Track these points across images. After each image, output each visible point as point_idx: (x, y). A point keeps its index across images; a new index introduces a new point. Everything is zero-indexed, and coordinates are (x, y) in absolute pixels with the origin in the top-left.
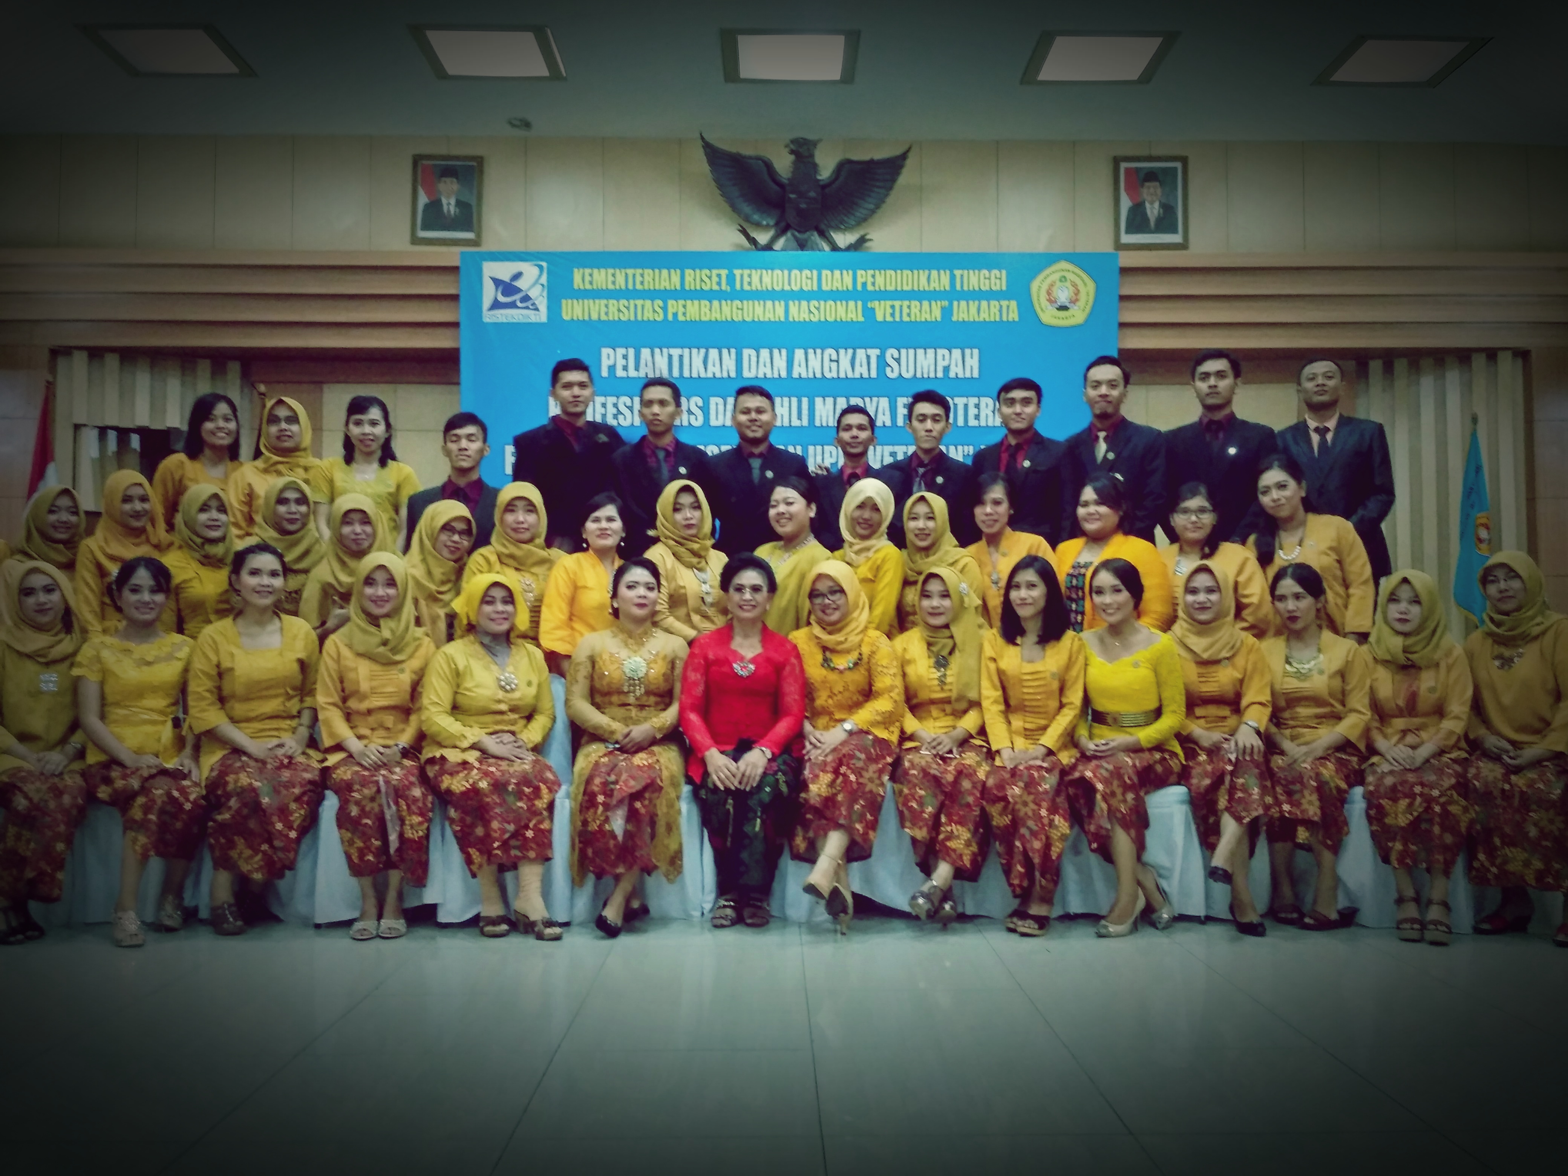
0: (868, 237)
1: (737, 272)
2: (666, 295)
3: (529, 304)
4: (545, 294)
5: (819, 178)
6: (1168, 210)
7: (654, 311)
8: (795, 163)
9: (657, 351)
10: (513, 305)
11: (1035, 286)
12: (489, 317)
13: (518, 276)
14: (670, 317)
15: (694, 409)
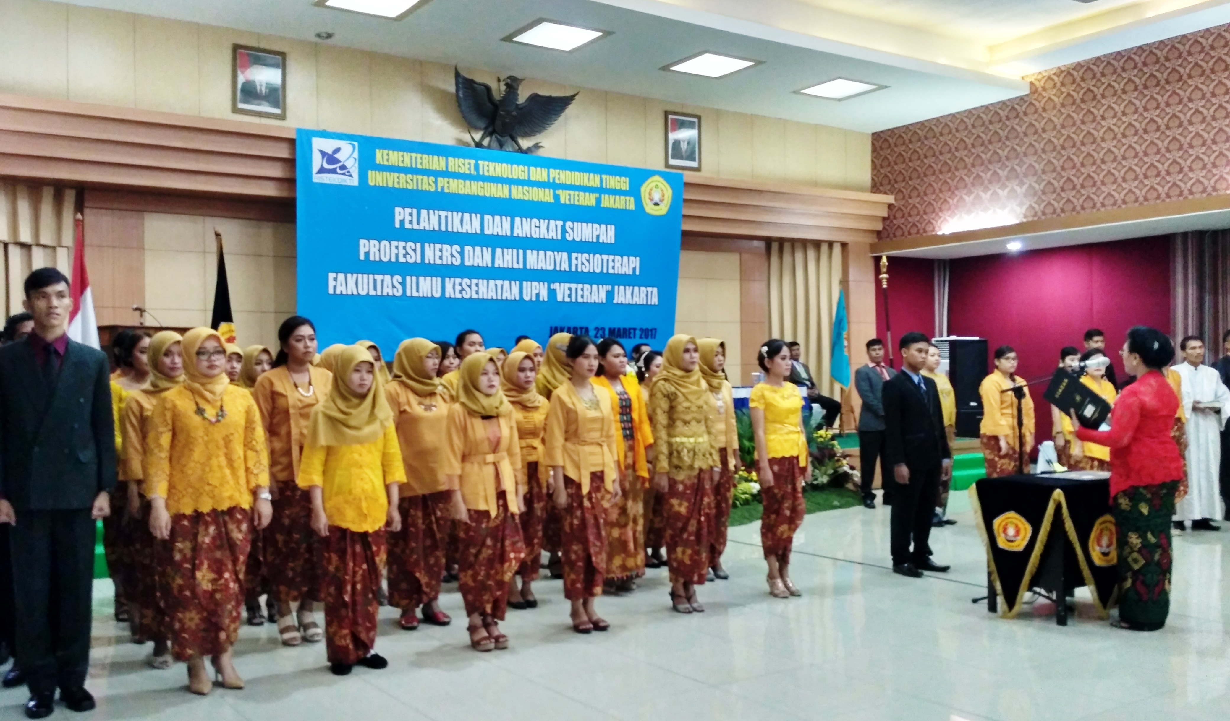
0: (540, 144)
1: (480, 163)
2: (436, 174)
3: (345, 171)
4: (357, 165)
5: (518, 102)
7: (429, 184)
8: (505, 91)
9: (431, 212)
10: (333, 171)
11: (643, 189)
12: (317, 178)
13: (337, 150)
14: (439, 190)
15: (455, 254)
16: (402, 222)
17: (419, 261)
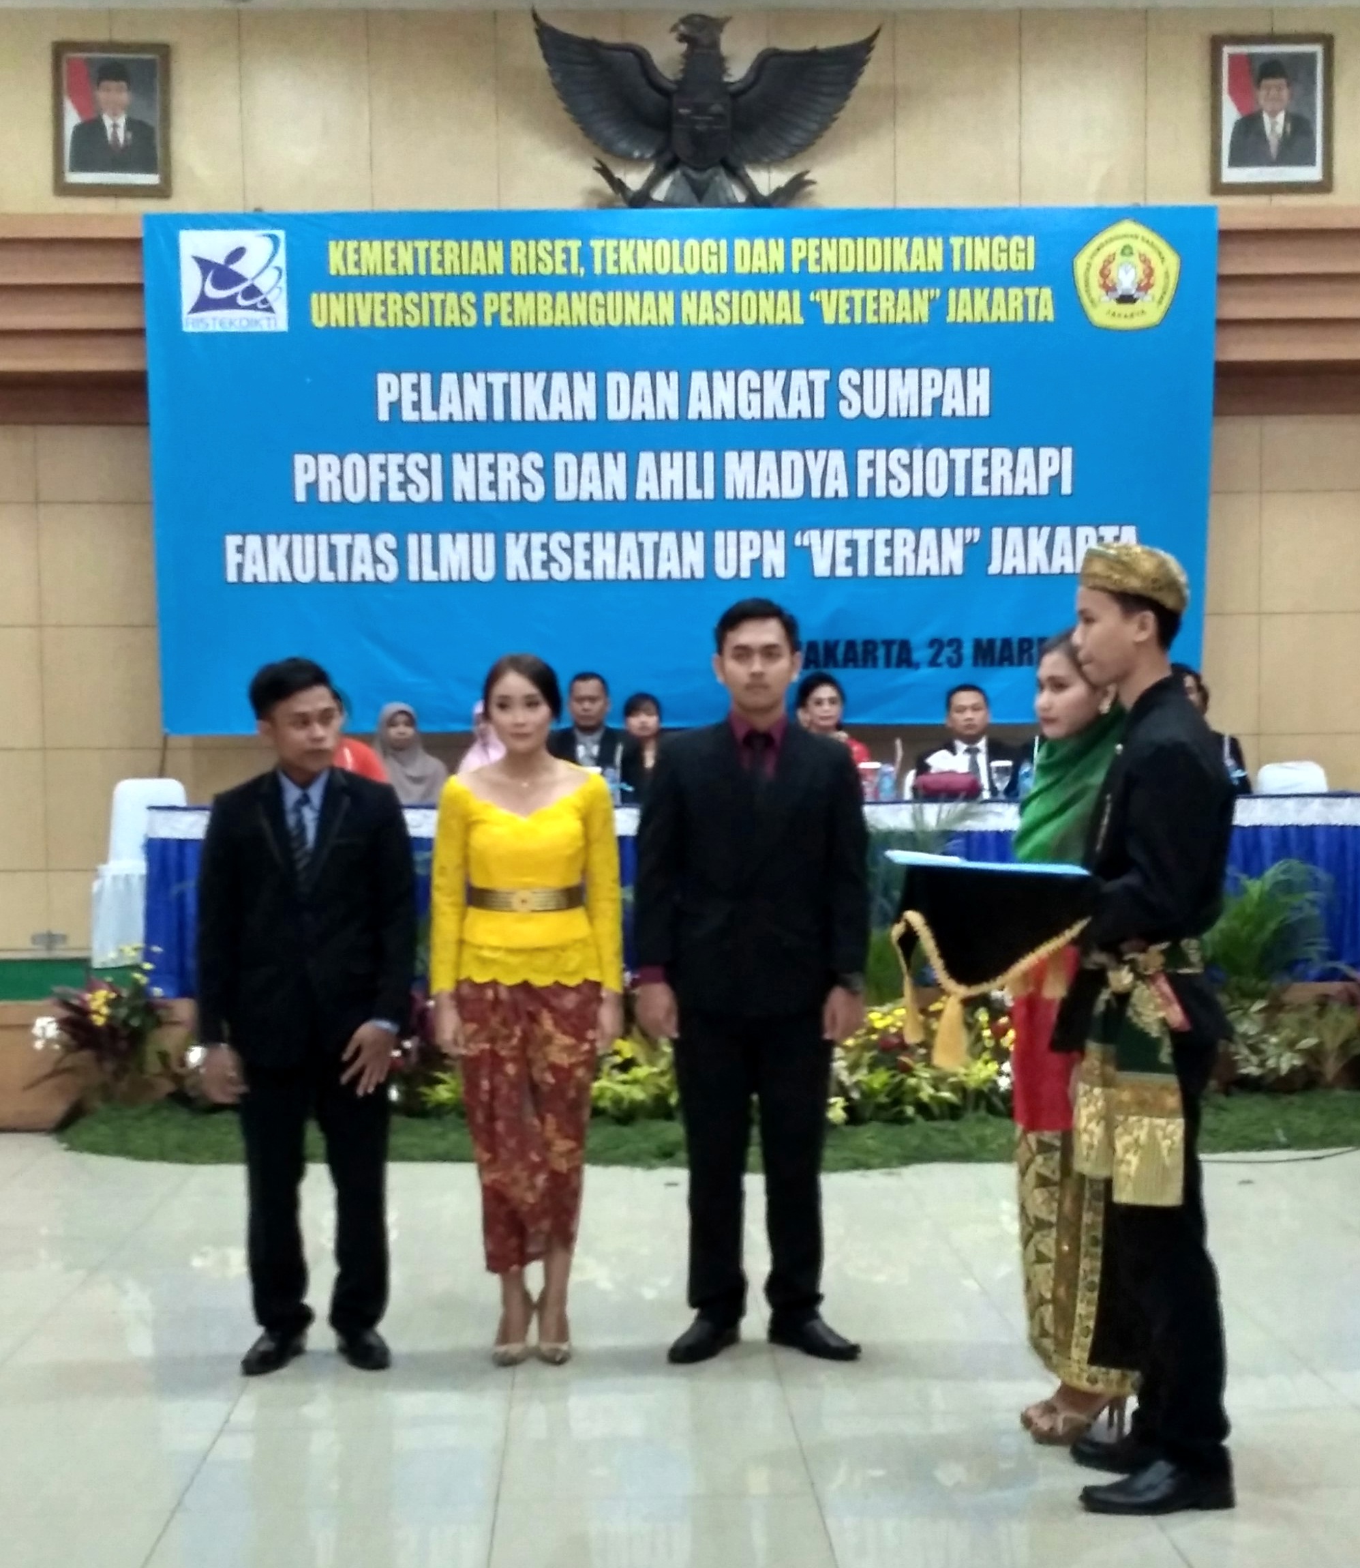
0: (808, 177)
1: (597, 245)
2: (479, 284)
3: (257, 300)
4: (283, 283)
5: (726, 79)
6: (1299, 127)
7: (462, 311)
8: (687, 56)
9: (468, 377)
10: (230, 303)
11: (1081, 263)
12: (192, 323)
13: (238, 254)
14: (488, 322)
15: (530, 473)
16: (395, 407)
17: (438, 496)
